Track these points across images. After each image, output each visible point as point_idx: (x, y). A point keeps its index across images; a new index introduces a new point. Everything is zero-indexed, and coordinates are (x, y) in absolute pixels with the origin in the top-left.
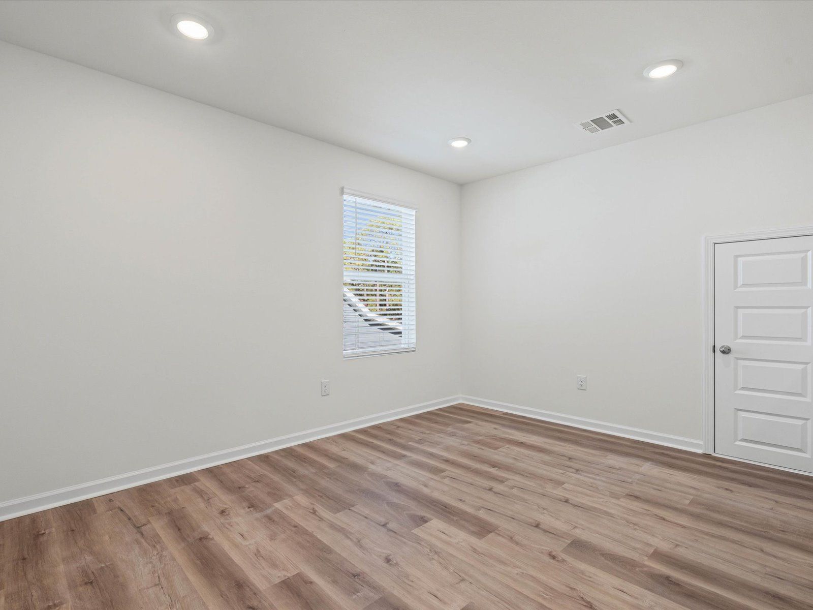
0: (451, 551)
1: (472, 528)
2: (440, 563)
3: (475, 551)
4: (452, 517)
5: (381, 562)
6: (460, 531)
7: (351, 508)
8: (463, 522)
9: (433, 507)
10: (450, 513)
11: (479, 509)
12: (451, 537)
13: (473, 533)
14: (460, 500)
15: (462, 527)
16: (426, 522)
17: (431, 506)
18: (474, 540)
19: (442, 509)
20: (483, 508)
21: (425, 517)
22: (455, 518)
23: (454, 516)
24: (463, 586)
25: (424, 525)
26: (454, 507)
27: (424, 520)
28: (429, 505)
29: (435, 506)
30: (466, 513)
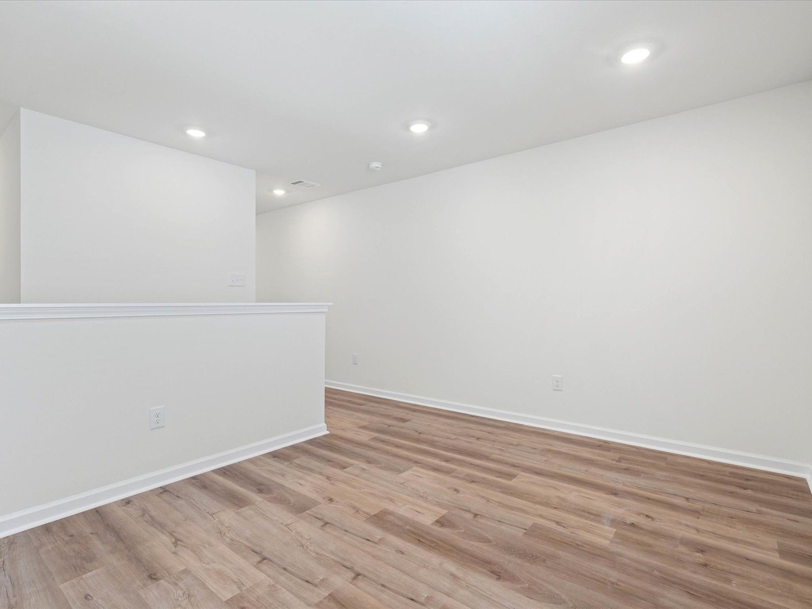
0: (411, 499)
1: (391, 518)
2: (418, 491)
3: (391, 500)
4: (411, 529)
5: (461, 489)
6: (403, 514)
7: (525, 531)
8: (400, 523)
9: (435, 540)
10: (414, 533)
11: (381, 541)
12: (411, 509)
13: (391, 513)
14: (402, 553)
15: (401, 518)
16: (437, 521)
17: (437, 541)
18: (391, 507)
19: (423, 538)
20: (375, 543)
21: (440, 526)
22: (408, 527)
23: (410, 530)
24: (402, 481)
25: (438, 518)
26: (409, 541)
27: (441, 522)
28: (439, 542)
29: (433, 542)
30: (397, 534)
